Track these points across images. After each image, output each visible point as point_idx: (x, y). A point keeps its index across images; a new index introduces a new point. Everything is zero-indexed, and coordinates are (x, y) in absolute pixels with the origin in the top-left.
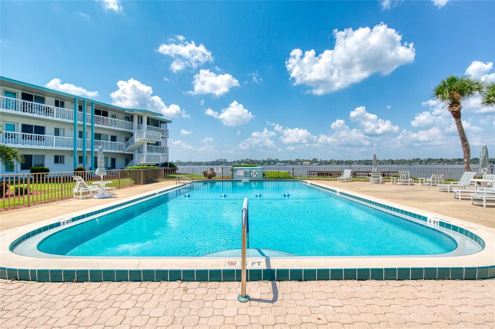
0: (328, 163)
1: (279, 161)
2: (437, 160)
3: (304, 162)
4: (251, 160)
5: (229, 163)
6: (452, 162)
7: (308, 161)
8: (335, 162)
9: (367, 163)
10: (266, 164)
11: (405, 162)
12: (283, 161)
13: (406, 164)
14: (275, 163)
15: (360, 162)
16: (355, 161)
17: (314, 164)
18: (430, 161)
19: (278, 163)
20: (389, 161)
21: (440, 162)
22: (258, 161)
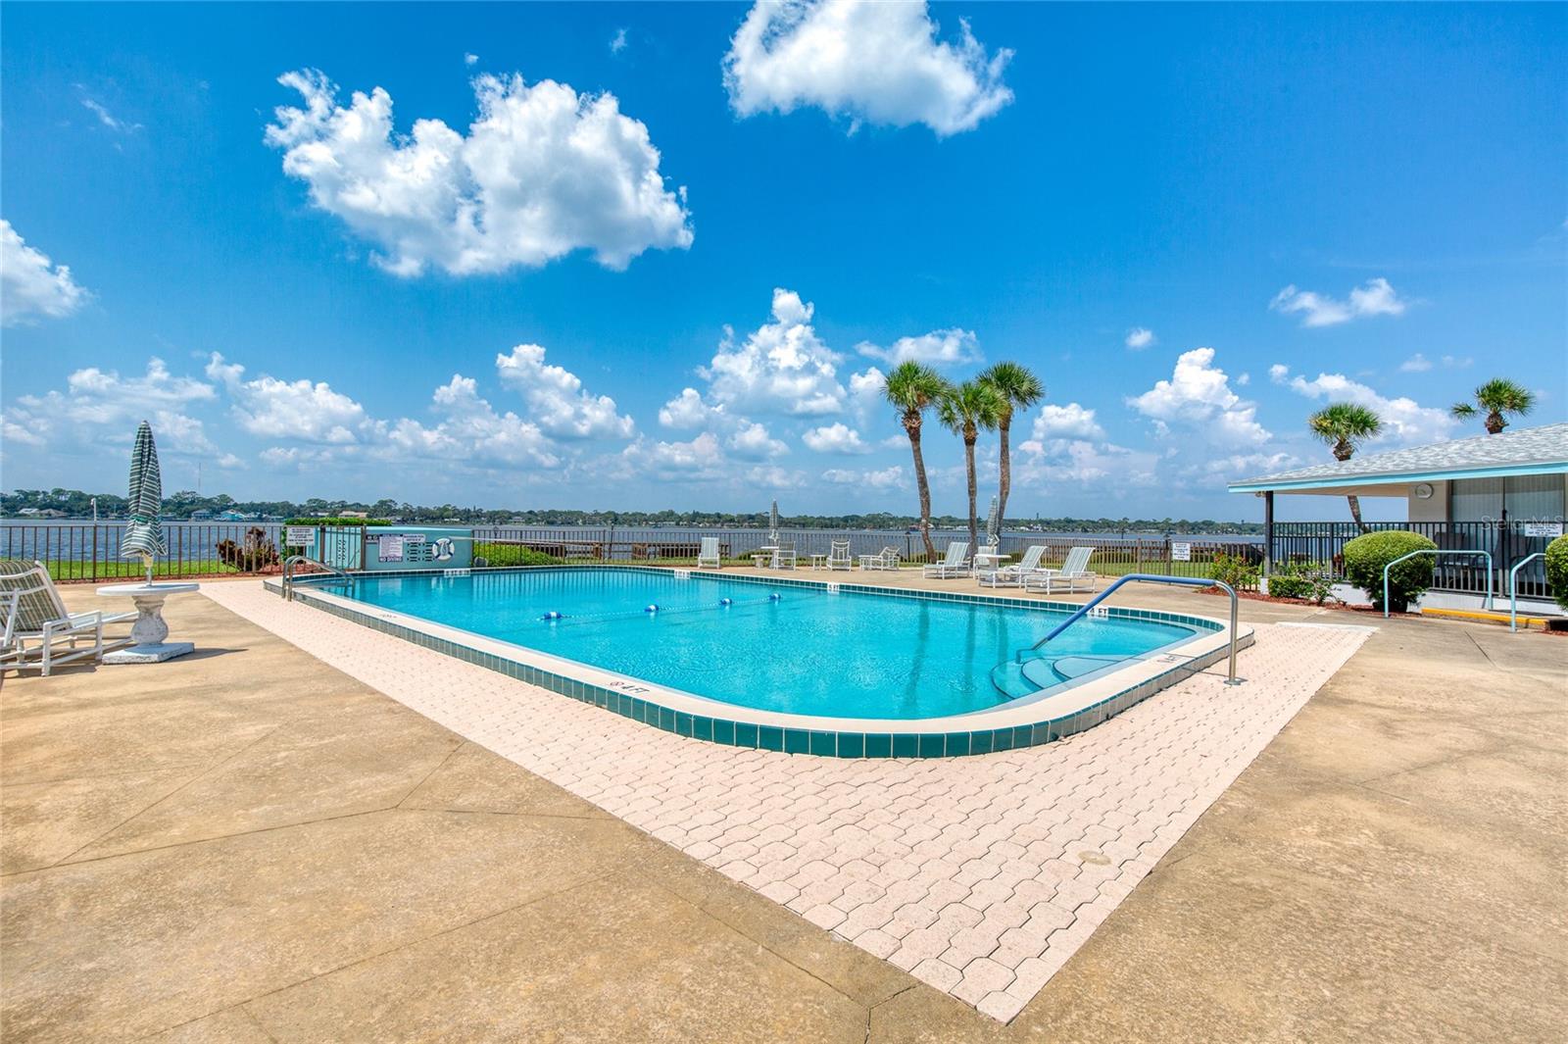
1: (236, 505)
2: (709, 516)
3: (344, 513)
6: (739, 522)
7: (358, 507)
8: (456, 513)
9: (551, 519)
11: (645, 520)
12: (252, 504)
15: (534, 517)
16: (518, 514)
19: (230, 512)
21: (715, 522)
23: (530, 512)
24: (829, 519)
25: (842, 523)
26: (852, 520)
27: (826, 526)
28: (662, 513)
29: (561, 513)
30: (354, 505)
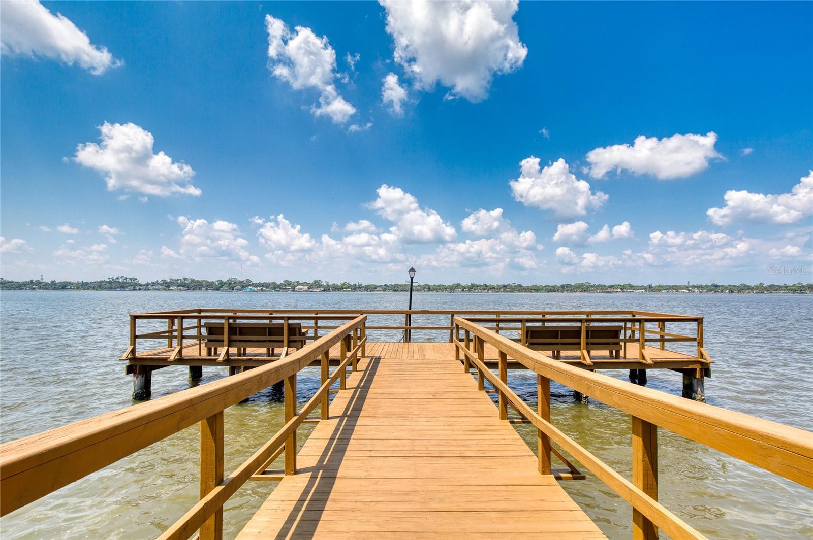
0: (338, 289)
1: (253, 284)
2: (480, 286)
3: (298, 287)
4: (193, 281)
5: (141, 285)
6: (498, 289)
7: (305, 284)
8: (349, 286)
9: (396, 289)
10: (226, 288)
11: (445, 289)
12: (260, 283)
13: (446, 290)
14: (244, 287)
15: (387, 288)
16: (380, 286)
17: (315, 290)
18: (474, 287)
19: (249, 287)
20: (425, 286)
21: (484, 289)
22: (209, 282)
23: (385, 285)
24: (552, 286)
25: (561, 289)
26: (567, 287)
27: (551, 291)
28: (454, 284)
29: (401, 286)
30: (304, 283)
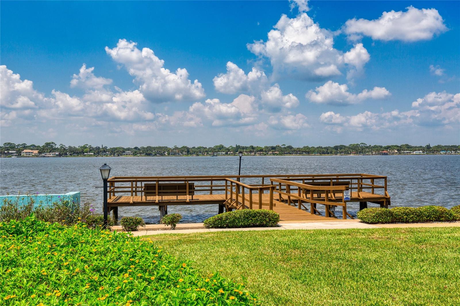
0: (77, 153)
2: (246, 148)
3: (25, 151)
6: (266, 152)
7: (33, 147)
8: (91, 149)
11: (206, 151)
13: (208, 153)
15: (138, 151)
16: (128, 149)
17: (48, 154)
18: (239, 150)
20: (183, 149)
21: (251, 152)
23: (136, 148)
24: (325, 148)
25: (334, 151)
26: (341, 149)
27: (324, 153)
28: (217, 146)
29: (155, 148)
30: (31, 146)
